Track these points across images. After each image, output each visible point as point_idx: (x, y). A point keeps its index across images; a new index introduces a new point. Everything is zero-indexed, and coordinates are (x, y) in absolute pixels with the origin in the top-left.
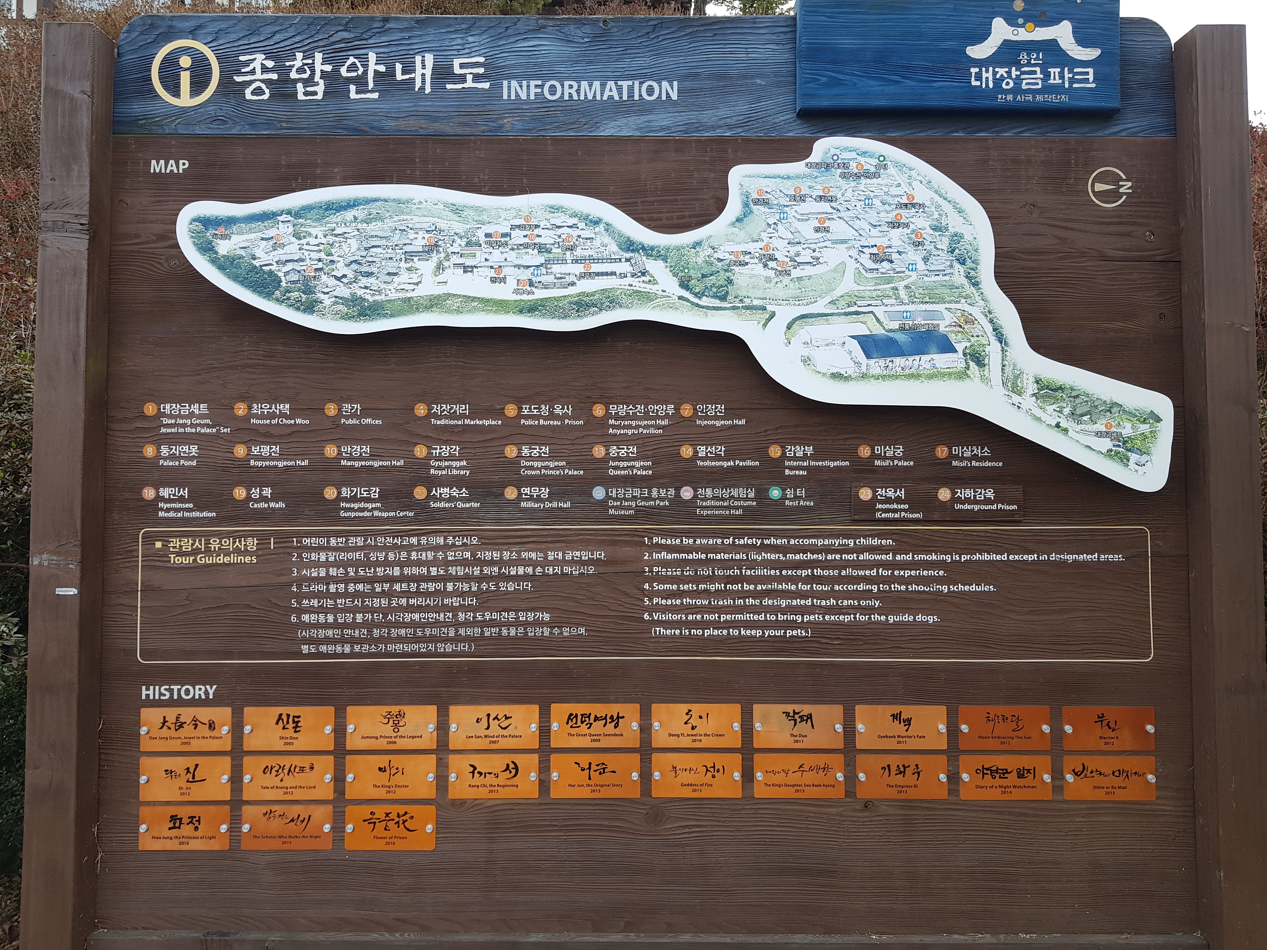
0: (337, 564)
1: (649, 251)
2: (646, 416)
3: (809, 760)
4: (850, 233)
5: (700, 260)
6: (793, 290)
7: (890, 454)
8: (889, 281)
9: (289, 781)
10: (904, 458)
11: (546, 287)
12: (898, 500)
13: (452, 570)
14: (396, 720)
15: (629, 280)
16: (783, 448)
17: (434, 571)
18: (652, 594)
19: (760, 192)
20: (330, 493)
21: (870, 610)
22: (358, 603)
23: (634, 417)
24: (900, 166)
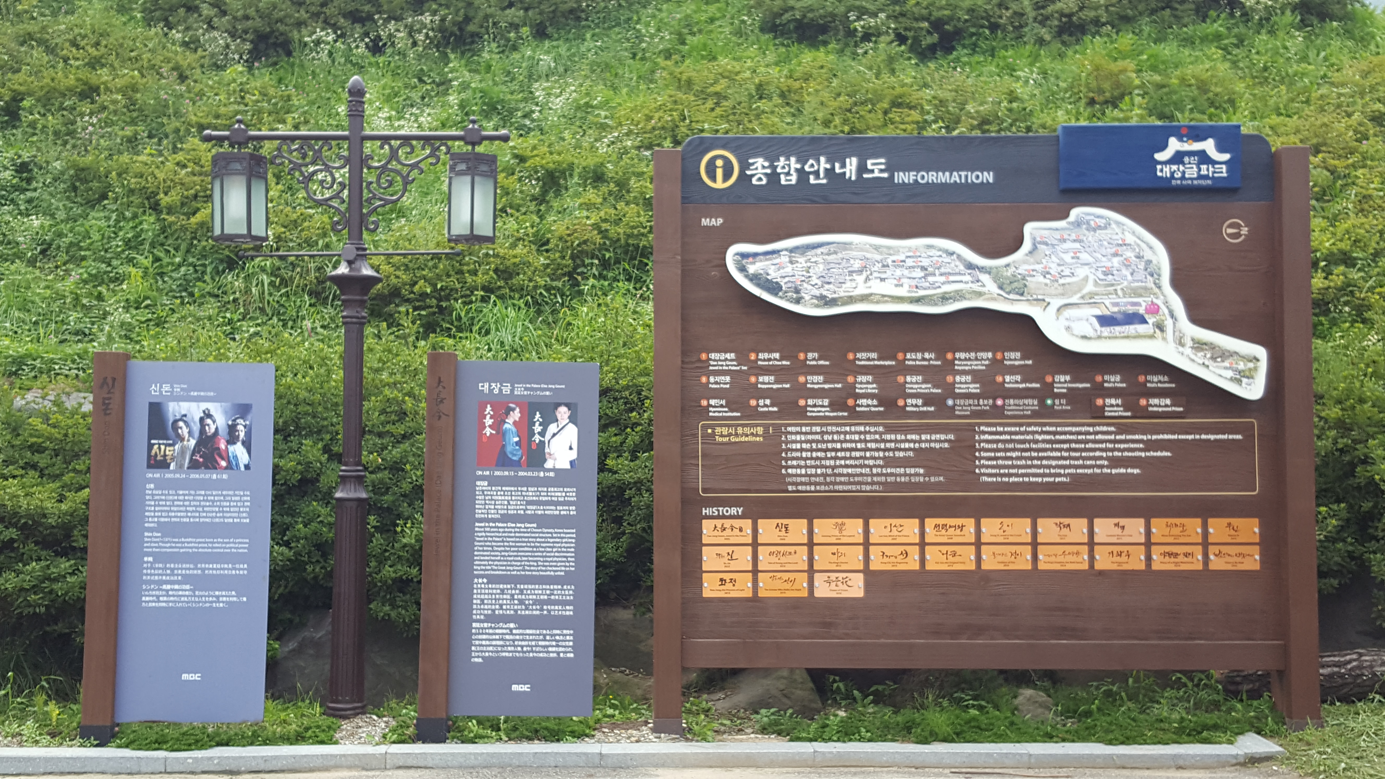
0: (807, 442)
1: (982, 269)
2: (976, 359)
3: (1069, 548)
4: (1091, 260)
5: (1009, 274)
6: (1060, 290)
7: (1112, 380)
8: (1112, 285)
9: (783, 560)
10: (1121, 382)
11: (925, 289)
12: (1117, 405)
13: (869, 445)
14: (841, 527)
15: (970, 285)
16: (1053, 377)
17: (859, 446)
18: (980, 458)
19: (1041, 237)
20: (802, 402)
21: (1101, 467)
22: (818, 463)
23: (970, 359)
24: (1118, 223)
